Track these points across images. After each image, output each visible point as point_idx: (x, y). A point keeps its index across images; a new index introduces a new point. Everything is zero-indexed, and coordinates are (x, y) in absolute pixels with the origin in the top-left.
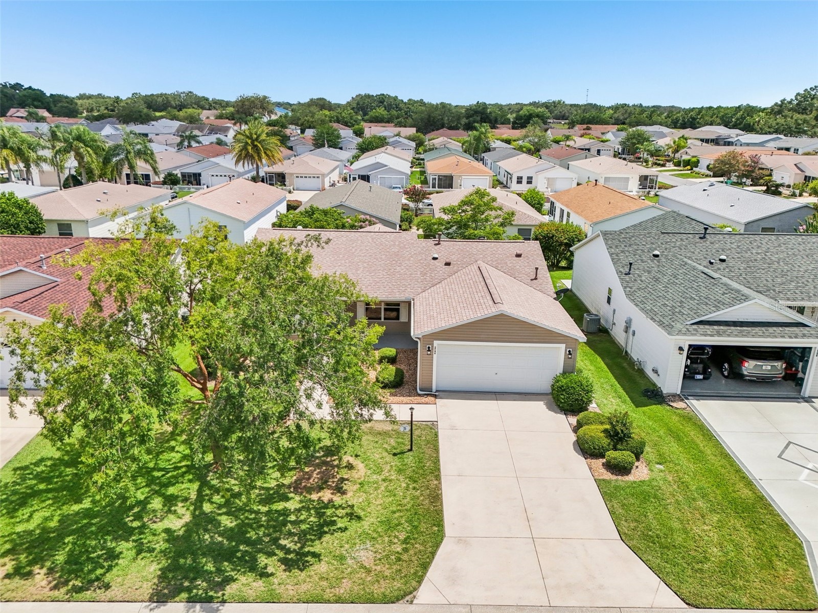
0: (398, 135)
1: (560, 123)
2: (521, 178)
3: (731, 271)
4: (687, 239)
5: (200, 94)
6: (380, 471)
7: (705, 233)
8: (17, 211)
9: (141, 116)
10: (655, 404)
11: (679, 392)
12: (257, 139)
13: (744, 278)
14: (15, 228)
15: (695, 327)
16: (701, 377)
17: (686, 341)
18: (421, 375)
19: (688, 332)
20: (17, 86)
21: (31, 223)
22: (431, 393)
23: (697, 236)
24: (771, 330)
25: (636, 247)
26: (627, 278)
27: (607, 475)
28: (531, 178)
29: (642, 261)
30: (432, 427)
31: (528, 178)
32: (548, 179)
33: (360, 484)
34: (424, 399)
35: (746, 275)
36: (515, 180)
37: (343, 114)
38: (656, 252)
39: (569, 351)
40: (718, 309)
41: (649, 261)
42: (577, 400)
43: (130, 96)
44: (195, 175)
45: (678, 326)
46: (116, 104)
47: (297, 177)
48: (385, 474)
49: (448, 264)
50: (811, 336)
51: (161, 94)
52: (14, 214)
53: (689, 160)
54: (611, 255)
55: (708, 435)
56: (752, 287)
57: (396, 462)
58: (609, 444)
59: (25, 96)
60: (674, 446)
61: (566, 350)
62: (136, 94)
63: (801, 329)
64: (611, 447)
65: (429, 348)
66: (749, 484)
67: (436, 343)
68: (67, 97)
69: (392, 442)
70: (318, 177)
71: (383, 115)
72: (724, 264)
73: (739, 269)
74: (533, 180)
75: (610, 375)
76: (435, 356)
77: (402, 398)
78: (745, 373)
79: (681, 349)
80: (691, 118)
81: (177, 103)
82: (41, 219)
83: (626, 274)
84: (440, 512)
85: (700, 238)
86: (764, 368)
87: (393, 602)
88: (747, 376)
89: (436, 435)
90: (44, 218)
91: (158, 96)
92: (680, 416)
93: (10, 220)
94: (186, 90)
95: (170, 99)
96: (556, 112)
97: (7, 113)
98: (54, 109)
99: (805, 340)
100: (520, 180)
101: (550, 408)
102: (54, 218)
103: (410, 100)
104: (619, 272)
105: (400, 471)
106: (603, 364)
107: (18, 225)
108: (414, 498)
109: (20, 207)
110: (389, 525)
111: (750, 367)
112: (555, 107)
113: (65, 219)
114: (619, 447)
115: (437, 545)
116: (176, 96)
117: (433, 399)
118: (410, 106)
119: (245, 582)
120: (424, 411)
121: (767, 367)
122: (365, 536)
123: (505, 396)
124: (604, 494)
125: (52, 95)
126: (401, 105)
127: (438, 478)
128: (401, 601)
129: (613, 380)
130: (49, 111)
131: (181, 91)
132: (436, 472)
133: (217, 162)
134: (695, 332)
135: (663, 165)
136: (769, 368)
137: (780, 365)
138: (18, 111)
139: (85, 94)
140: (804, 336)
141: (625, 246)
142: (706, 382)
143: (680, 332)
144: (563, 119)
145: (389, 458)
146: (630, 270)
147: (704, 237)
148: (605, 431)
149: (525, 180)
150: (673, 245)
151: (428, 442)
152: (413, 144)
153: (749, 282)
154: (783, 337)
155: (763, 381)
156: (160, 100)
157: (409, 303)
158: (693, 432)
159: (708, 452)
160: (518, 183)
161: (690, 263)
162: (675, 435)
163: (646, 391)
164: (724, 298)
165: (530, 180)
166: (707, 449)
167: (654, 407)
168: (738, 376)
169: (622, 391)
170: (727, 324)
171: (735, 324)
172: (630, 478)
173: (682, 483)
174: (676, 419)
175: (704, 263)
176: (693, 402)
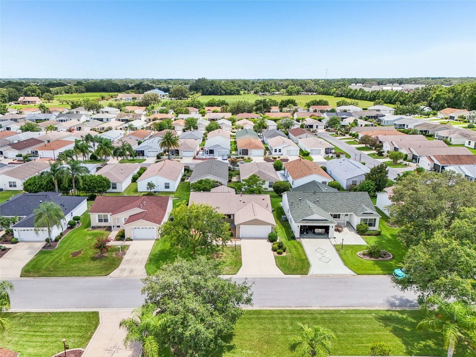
0: (224, 118)
1: (308, 94)
2: (276, 150)
4: (310, 194)
6: (229, 255)
11: (300, 237)
12: (169, 139)
16: (305, 233)
17: (300, 225)
18: (237, 234)
19: (300, 222)
22: (239, 238)
24: (319, 221)
25: (295, 197)
26: (291, 206)
27: (277, 255)
28: (280, 150)
29: (296, 201)
30: (240, 246)
31: (279, 150)
32: (287, 151)
33: (225, 257)
34: (238, 240)
36: (274, 150)
38: (300, 199)
40: (307, 216)
41: (298, 201)
42: (273, 239)
44: (141, 151)
45: (298, 221)
46: (70, 90)
47: (184, 151)
48: (230, 255)
49: (244, 203)
50: (328, 223)
53: (354, 134)
54: (288, 199)
55: (302, 246)
57: (232, 253)
58: (278, 248)
60: (294, 249)
61: (271, 227)
63: (327, 221)
65: (239, 227)
66: (305, 255)
67: (241, 226)
69: (231, 249)
72: (318, 202)
73: (322, 203)
74: (281, 151)
75: (285, 233)
76: (240, 229)
77: (233, 239)
79: (298, 226)
80: (374, 96)
84: (241, 262)
85: (314, 194)
87: (233, 275)
88: (316, 233)
89: (241, 247)
92: (297, 243)
96: (306, 88)
97: (18, 99)
100: (276, 151)
101: (267, 241)
104: (289, 205)
105: (233, 255)
106: (284, 230)
108: (236, 259)
110: (231, 264)
111: (317, 231)
112: (306, 84)
113: (114, 182)
114: (280, 249)
115: (241, 267)
117: (240, 240)
118: (227, 87)
120: (238, 243)
121: (320, 230)
122: (227, 266)
123: (257, 239)
124: (275, 258)
126: (222, 86)
127: (241, 256)
128: (235, 275)
129: (285, 234)
132: (241, 255)
133: (151, 146)
134: (302, 222)
135: (344, 135)
137: (324, 230)
138: (24, 98)
140: (327, 223)
141: (292, 197)
142: (307, 234)
143: (298, 222)
144: (310, 92)
145: (230, 252)
146: (292, 204)
148: (278, 246)
149: (278, 151)
150: (305, 196)
151: (239, 249)
152: (231, 122)
155: (320, 234)
157: (234, 215)
158: (299, 246)
159: (300, 250)
160: (275, 152)
161: (308, 202)
162: (295, 247)
163: (292, 237)
164: (310, 214)
165: (280, 151)
166: (300, 249)
167: (292, 241)
168: (314, 233)
169: (286, 237)
170: (309, 220)
171: (311, 220)
172: (282, 255)
173: (292, 256)
174: (296, 243)
175: (313, 202)
176: (302, 239)
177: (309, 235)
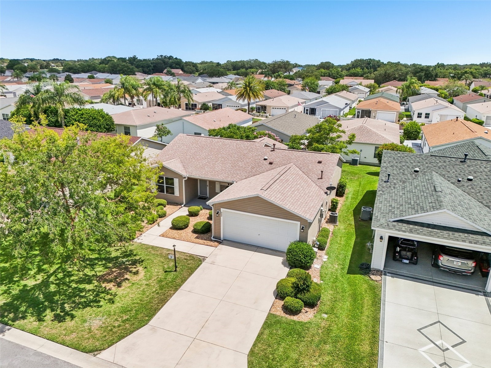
0: (360, 84)
2: (421, 114)
3: (473, 188)
4: (449, 162)
5: (262, 61)
6: (149, 279)
7: (465, 159)
8: (101, 119)
9: (219, 73)
10: (361, 274)
11: (382, 269)
12: (249, 86)
13: (481, 195)
14: (99, 127)
15: (395, 223)
16: (407, 262)
17: (388, 233)
18: (215, 229)
19: (389, 226)
20: (171, 58)
21: (107, 125)
22: (218, 240)
23: (460, 160)
24: (457, 234)
25: (404, 164)
26: (384, 185)
27: (279, 313)
28: (429, 114)
29: (404, 174)
30: (201, 260)
31: (426, 114)
32: (441, 116)
33: (132, 284)
34: (212, 243)
35: (484, 192)
36: (416, 115)
37: (333, 72)
38: (417, 169)
39: (303, 227)
41: (409, 175)
42: (297, 260)
43: (226, 62)
44: (219, 105)
45: (383, 221)
47: (273, 108)
48: (151, 281)
49: (271, 163)
51: (241, 61)
52: (99, 120)
56: (484, 202)
57: (162, 276)
58: (292, 292)
59: (172, 62)
60: (347, 304)
61: (300, 226)
62: (229, 61)
63: (485, 237)
64: (293, 294)
65: (218, 212)
67: (222, 210)
68: (193, 63)
70: (285, 109)
71: (358, 72)
72: (470, 183)
73: (481, 187)
74: (430, 116)
75: (350, 250)
76: (222, 218)
77: (200, 240)
78: (441, 265)
79: (381, 238)
81: (249, 65)
82: (113, 124)
83: (385, 182)
85: (461, 162)
86: (455, 263)
87: (87, 353)
88: (442, 267)
89: (199, 265)
90: (115, 123)
91: (239, 62)
92: (370, 286)
93: (97, 123)
94: (254, 59)
95: (245, 63)
97: (163, 71)
98: (186, 69)
99: (484, 247)
100: (419, 115)
102: (123, 124)
103: (389, 62)
104: (381, 180)
105: (159, 282)
106: (353, 242)
107: (100, 126)
108: (152, 298)
109: (103, 117)
110: (125, 310)
111: (444, 260)
113: (127, 124)
114: (299, 296)
115: (138, 328)
116: (249, 62)
117: (217, 244)
119: (31, 321)
121: (457, 263)
122: (107, 313)
123: (264, 250)
124: (265, 324)
125: (186, 62)
127: (176, 290)
128: (91, 354)
129: (349, 253)
130: (183, 70)
131: (252, 59)
132: (178, 286)
133: (231, 98)
134: (393, 227)
136: (460, 264)
137: (471, 264)
139: (204, 61)
140: (484, 243)
141: (397, 163)
142: (413, 266)
143: (380, 225)
145: (161, 273)
146: (388, 180)
147: (465, 162)
148: (294, 284)
149: (423, 116)
150: (435, 165)
151: (190, 269)
153: (483, 198)
154: (464, 241)
155: (454, 273)
156: (240, 64)
158: (367, 300)
159: (366, 313)
160: (418, 117)
161: (438, 180)
162: (355, 297)
163: (362, 265)
164: (427, 206)
165: (427, 116)
166: (367, 311)
167: (358, 276)
168: (436, 265)
169: (348, 261)
170: (422, 225)
171: (429, 226)
172: (295, 318)
173: (328, 330)
174: (365, 286)
175: (453, 180)
176: (388, 278)
177: (416, 270)
